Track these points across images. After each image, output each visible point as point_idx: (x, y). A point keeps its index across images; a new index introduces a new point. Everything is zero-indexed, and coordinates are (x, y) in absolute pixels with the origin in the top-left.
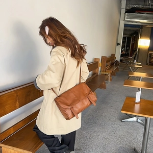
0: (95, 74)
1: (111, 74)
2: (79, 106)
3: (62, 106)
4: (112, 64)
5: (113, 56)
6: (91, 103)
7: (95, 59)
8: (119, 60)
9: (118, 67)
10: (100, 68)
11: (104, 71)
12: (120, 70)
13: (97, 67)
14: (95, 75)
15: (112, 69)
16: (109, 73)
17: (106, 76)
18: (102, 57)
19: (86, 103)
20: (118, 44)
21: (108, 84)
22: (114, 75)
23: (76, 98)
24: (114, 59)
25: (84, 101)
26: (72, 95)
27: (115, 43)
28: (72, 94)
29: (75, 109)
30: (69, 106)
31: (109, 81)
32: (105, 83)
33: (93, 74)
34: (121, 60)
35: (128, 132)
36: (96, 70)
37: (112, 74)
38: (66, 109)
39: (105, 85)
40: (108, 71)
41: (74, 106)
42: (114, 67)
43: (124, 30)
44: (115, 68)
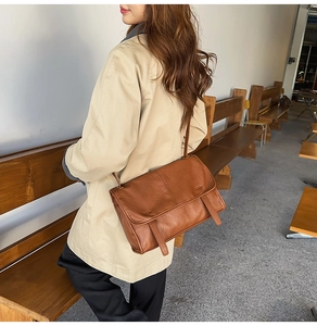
0: (233, 124)
1: (270, 126)
2: (172, 219)
3: (127, 212)
4: (274, 105)
5: (278, 86)
6: (208, 215)
7: (235, 92)
8: (290, 96)
9: (288, 110)
10: (245, 112)
11: (253, 119)
12: (290, 117)
13: (239, 109)
14: (233, 128)
15: (272, 115)
16: (266, 123)
17: (259, 130)
18: (253, 87)
19: (195, 212)
20: (291, 60)
21: (261, 149)
22: (277, 128)
23: (168, 197)
24: (278, 94)
25: (191, 206)
26: (160, 187)
27: (284, 58)
28: (160, 183)
29: (161, 226)
30: (146, 215)
31: (263, 141)
32: (254, 146)
33: (229, 125)
34: (295, 97)
35: (299, 264)
36: (237, 116)
37: (273, 126)
38: (136, 223)
39: (254, 149)
40: (264, 118)
41: (160, 218)
42: (278, 111)
43: (307, 29)
44: (279, 114)
